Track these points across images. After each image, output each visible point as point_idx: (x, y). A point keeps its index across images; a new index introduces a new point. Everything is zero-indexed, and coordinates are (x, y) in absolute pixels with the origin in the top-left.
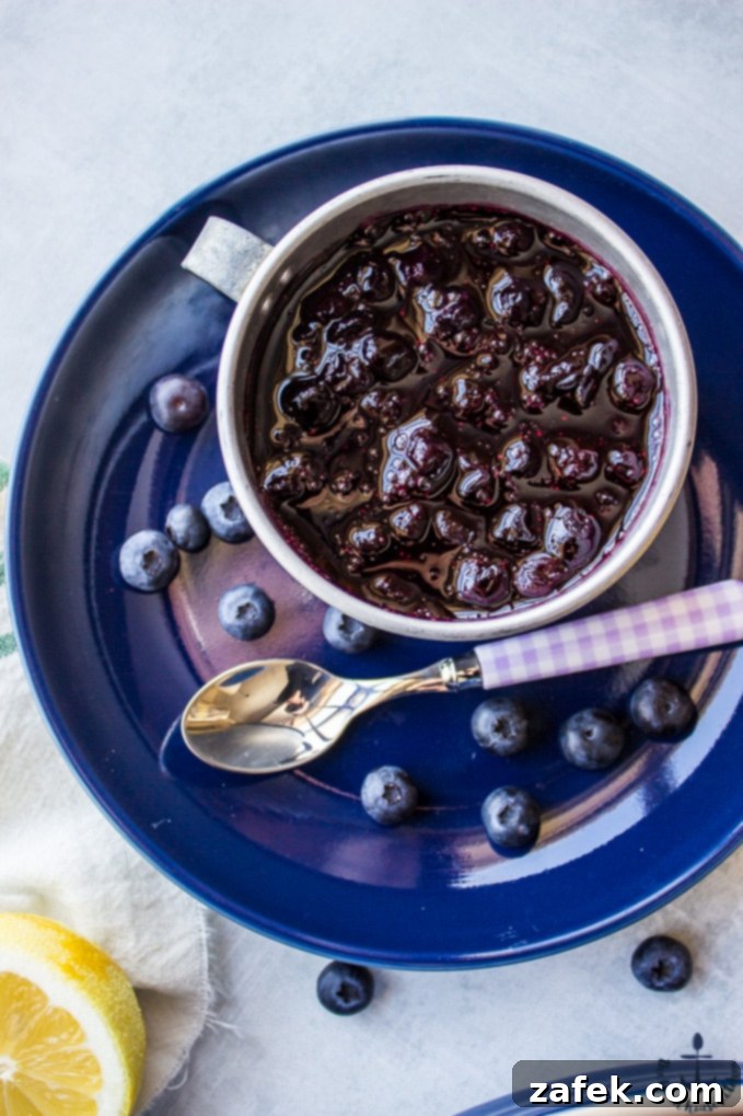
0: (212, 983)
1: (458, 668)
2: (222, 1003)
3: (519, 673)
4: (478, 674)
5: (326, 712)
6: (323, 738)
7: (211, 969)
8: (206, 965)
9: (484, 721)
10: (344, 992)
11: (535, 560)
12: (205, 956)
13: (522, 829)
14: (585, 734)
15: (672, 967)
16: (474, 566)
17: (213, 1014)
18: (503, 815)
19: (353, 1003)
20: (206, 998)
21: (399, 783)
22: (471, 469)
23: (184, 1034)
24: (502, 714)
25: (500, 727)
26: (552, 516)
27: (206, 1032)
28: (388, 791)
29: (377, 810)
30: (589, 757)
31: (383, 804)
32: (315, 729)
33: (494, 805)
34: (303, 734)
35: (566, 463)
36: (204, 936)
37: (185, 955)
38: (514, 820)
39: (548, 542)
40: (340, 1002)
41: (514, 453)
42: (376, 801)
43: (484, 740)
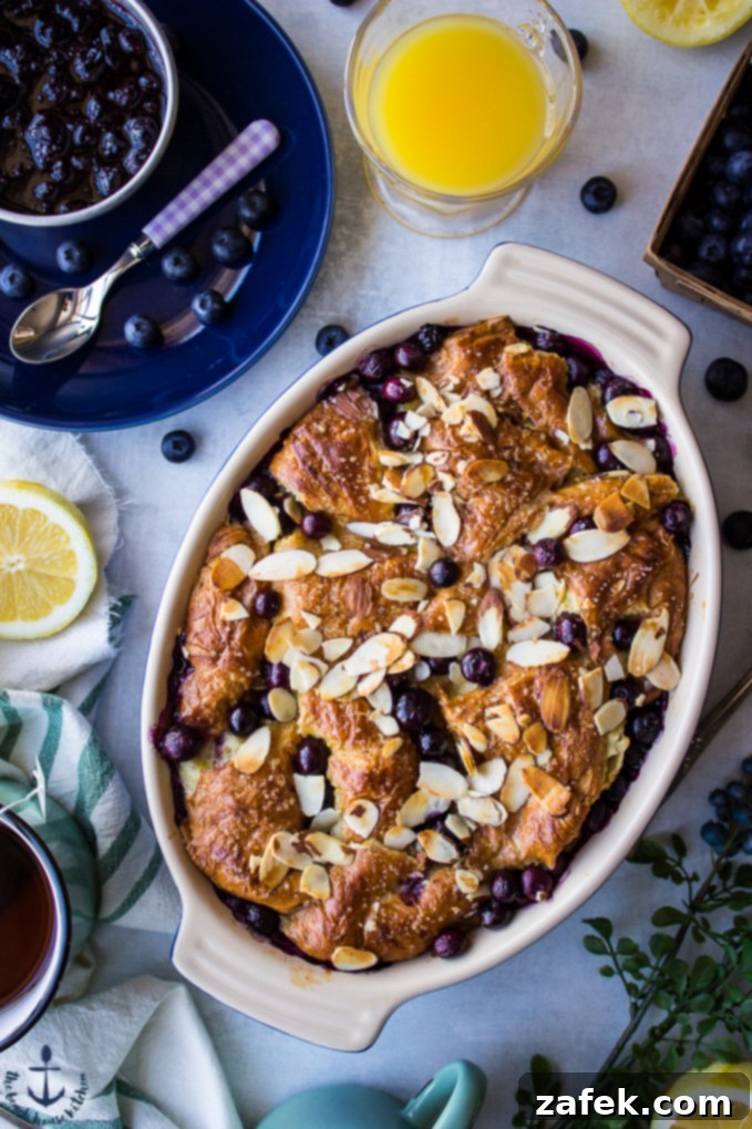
0: (110, 484)
1: (138, 244)
2: (120, 493)
3: (170, 229)
4: (150, 243)
5: (84, 304)
6: (93, 319)
7: (104, 477)
8: (99, 476)
9: (168, 266)
10: (176, 446)
11: (131, 155)
12: (97, 472)
13: (216, 306)
14: (221, 243)
15: (334, 337)
16: (103, 174)
17: (119, 500)
18: (203, 305)
19: (185, 449)
20: (109, 493)
21: (141, 320)
22: (75, 128)
23: (110, 521)
24: (174, 255)
25: (177, 262)
26: (129, 129)
27: (120, 512)
28: (138, 327)
29: (138, 340)
30: (230, 252)
31: (139, 334)
32: (84, 317)
33: (196, 305)
34: (78, 322)
35: (121, 98)
36: (90, 461)
37: (86, 476)
38: (209, 304)
39: (134, 143)
40: (178, 453)
41: (93, 108)
42: (134, 335)
43: (173, 275)
